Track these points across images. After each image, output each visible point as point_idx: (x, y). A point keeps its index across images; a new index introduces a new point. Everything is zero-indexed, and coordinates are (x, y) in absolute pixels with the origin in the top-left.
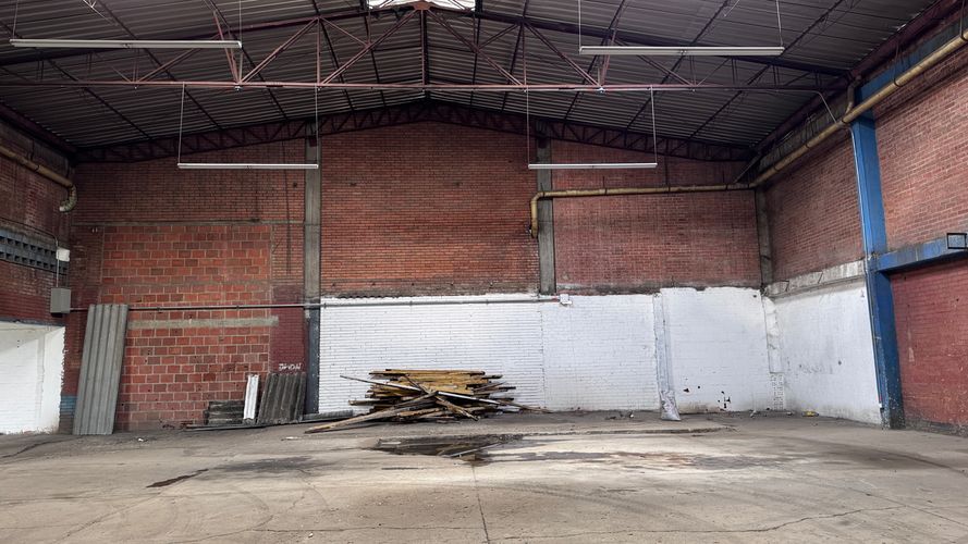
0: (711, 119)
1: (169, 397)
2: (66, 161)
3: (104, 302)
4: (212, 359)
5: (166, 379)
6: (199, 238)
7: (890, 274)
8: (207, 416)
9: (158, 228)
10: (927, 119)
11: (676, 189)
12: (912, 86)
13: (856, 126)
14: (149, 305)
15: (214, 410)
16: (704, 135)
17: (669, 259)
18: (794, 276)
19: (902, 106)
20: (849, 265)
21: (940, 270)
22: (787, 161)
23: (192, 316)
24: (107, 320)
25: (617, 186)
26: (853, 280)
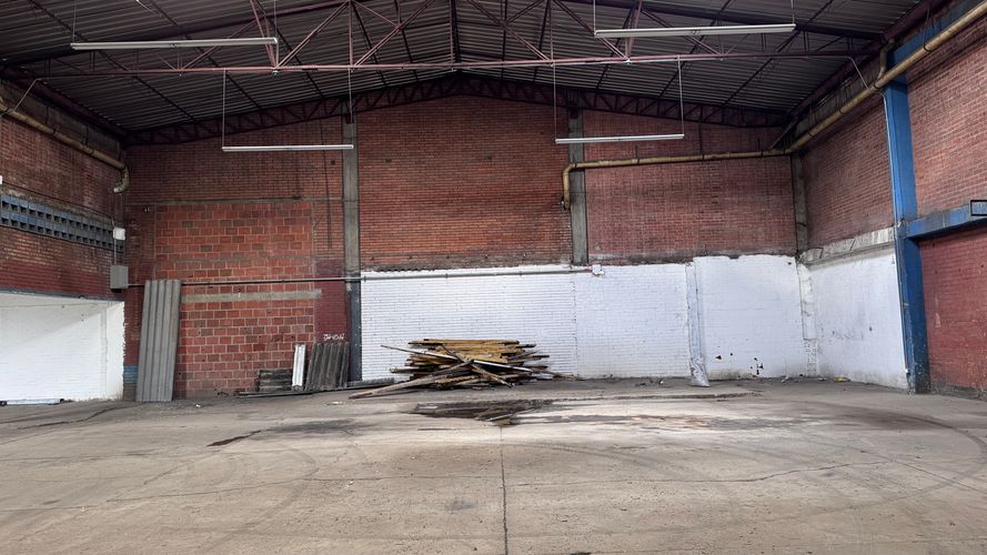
0: (744, 85)
1: (222, 366)
2: (118, 144)
3: (159, 277)
4: (260, 330)
5: (219, 349)
6: (245, 215)
7: (918, 240)
8: (259, 384)
9: (206, 207)
10: (957, 84)
11: (710, 157)
12: (943, 50)
13: (889, 91)
14: (200, 280)
15: (265, 378)
16: (738, 101)
17: (703, 228)
18: (828, 243)
19: (934, 70)
20: (880, 232)
21: (966, 236)
22: (821, 127)
23: (241, 290)
24: (162, 295)
25: (650, 156)
26: (884, 246)
